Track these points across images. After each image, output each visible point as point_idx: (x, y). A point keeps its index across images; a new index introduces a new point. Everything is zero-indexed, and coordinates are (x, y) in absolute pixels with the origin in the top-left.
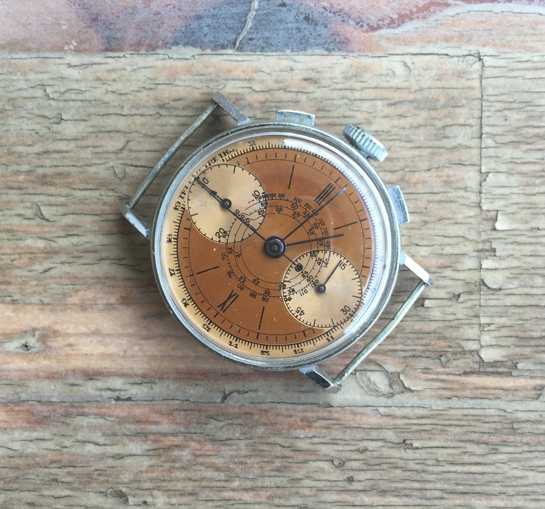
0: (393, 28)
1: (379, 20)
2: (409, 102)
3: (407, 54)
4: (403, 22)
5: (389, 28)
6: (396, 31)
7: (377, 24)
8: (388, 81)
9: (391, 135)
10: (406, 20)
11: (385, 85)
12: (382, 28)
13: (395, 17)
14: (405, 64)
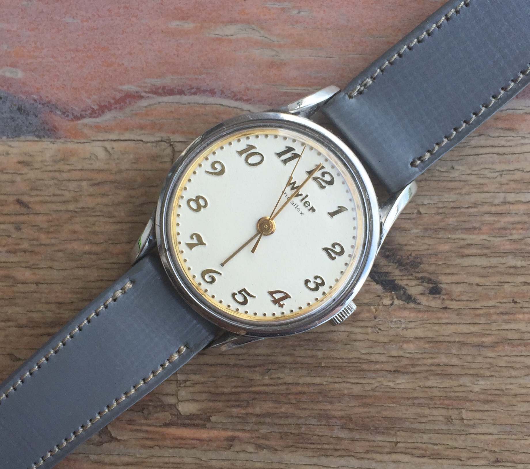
0: (94, 117)
1: (83, 111)
2: (110, 182)
3: (107, 140)
4: (103, 112)
5: (90, 117)
6: (98, 120)
7: (81, 115)
8: (91, 164)
9: (95, 212)
10: (106, 110)
11: (89, 167)
12: (84, 117)
13: (96, 107)
14: (106, 149)
